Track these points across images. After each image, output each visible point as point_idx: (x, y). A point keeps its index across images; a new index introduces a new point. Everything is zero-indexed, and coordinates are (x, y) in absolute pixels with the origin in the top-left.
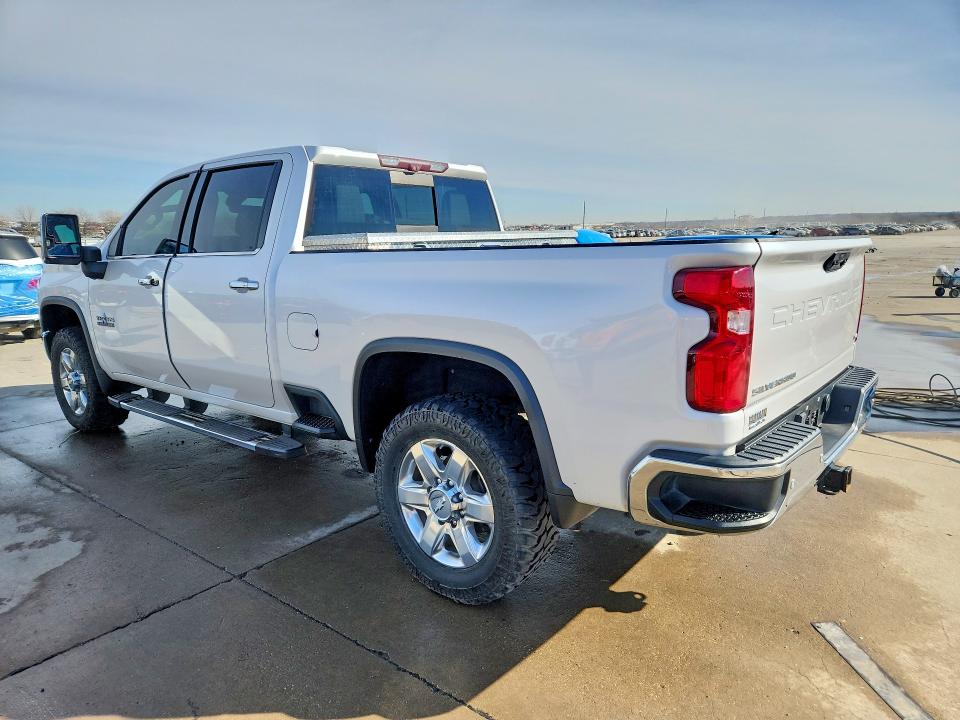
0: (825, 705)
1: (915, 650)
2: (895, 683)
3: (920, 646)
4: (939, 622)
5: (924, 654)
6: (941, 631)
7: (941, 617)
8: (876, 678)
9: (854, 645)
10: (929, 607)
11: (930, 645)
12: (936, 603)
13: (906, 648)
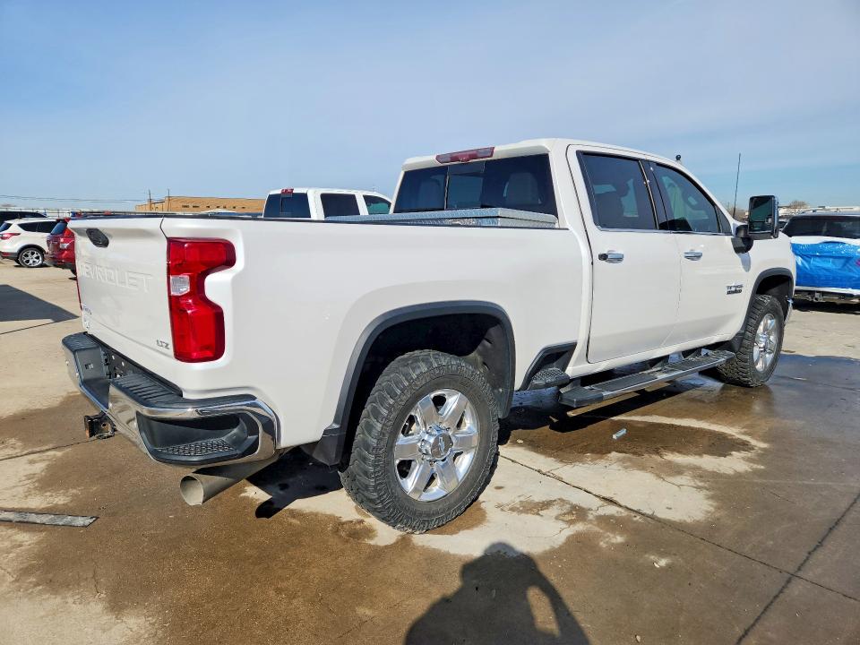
0: (48, 494)
1: (20, 546)
2: (19, 522)
3: (18, 550)
4: (15, 576)
5: (13, 547)
6: (9, 570)
7: (17, 581)
8: (33, 518)
9: (60, 523)
10: (30, 583)
11: (11, 555)
12: (27, 590)
13: (27, 543)
